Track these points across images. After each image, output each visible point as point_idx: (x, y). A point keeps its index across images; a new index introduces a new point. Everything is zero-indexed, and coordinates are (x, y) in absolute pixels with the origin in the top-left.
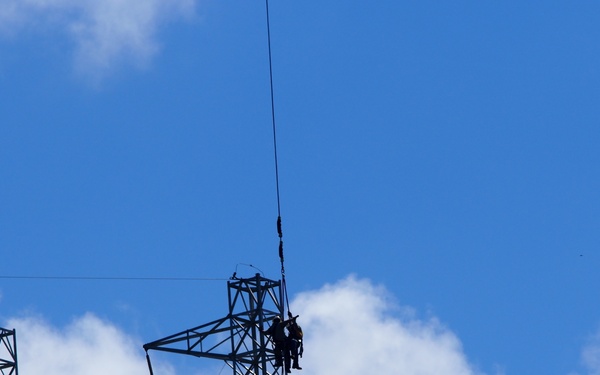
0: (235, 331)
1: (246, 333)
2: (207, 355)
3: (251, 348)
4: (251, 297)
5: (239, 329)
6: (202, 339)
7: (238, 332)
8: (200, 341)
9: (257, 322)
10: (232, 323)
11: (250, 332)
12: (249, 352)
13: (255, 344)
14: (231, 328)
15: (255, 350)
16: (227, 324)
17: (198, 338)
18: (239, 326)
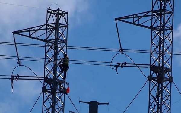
0: (153, 17)
1: (158, 18)
2: (140, 25)
3: (159, 25)
4: (161, 4)
5: (155, 16)
6: (139, 19)
7: (154, 17)
8: (138, 20)
9: (163, 14)
10: (152, 13)
11: (159, 18)
12: (158, 27)
13: (161, 23)
14: (152, 15)
15: (160, 26)
16: (150, 13)
17: (138, 18)
18: (155, 15)
